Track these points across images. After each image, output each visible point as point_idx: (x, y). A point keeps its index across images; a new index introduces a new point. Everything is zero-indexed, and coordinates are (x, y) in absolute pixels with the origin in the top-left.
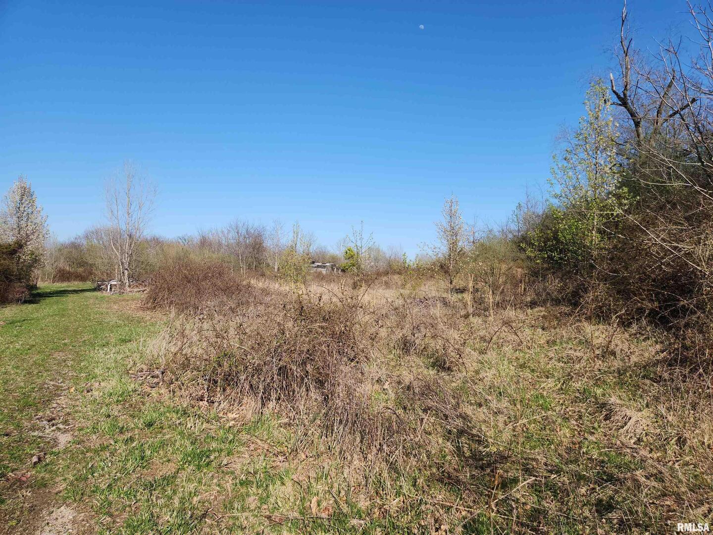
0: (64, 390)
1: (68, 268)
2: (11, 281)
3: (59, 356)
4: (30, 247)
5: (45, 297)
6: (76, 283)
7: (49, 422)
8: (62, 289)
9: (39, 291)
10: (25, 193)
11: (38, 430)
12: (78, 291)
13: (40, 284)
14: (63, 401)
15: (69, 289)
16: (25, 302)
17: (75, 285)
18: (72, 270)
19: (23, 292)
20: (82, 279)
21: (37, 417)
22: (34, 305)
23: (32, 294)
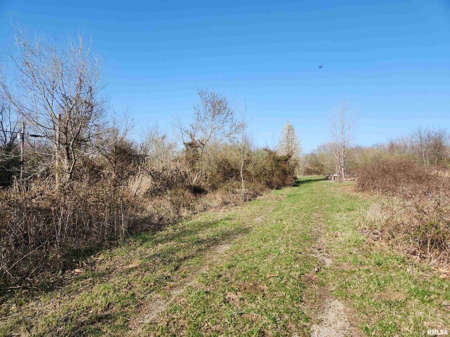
0: (322, 234)
1: (310, 168)
2: (286, 175)
3: (316, 215)
4: (293, 157)
5: (302, 183)
6: (315, 176)
7: (318, 250)
8: (309, 179)
9: (298, 180)
10: (290, 129)
11: (314, 254)
12: (317, 180)
13: (298, 177)
14: (323, 240)
15: (312, 179)
16: (293, 186)
17: (314, 177)
18: (312, 169)
19: (292, 181)
20: (318, 173)
21: (312, 246)
22: (298, 187)
23: (296, 182)
